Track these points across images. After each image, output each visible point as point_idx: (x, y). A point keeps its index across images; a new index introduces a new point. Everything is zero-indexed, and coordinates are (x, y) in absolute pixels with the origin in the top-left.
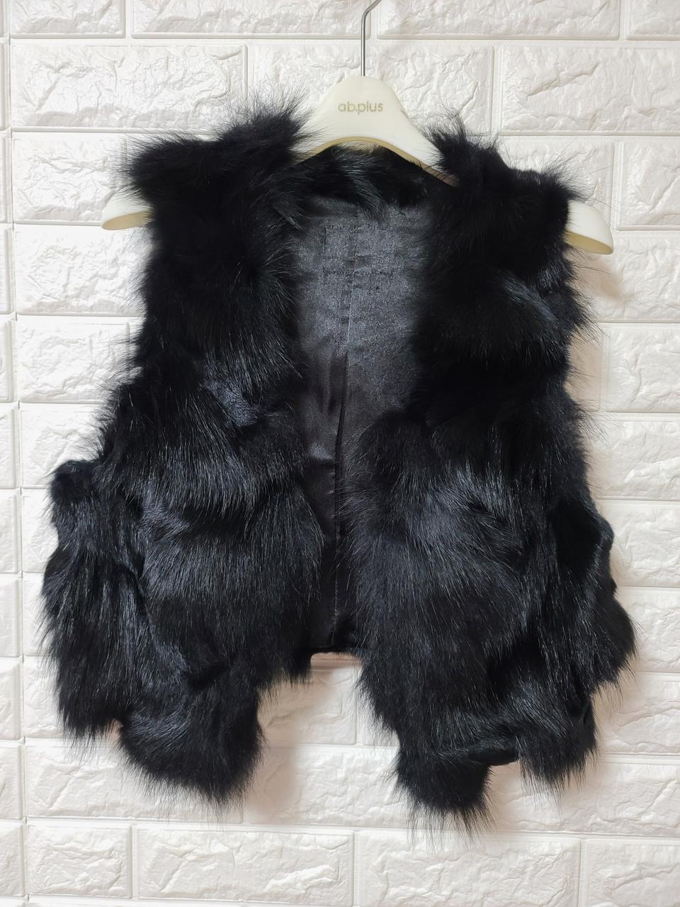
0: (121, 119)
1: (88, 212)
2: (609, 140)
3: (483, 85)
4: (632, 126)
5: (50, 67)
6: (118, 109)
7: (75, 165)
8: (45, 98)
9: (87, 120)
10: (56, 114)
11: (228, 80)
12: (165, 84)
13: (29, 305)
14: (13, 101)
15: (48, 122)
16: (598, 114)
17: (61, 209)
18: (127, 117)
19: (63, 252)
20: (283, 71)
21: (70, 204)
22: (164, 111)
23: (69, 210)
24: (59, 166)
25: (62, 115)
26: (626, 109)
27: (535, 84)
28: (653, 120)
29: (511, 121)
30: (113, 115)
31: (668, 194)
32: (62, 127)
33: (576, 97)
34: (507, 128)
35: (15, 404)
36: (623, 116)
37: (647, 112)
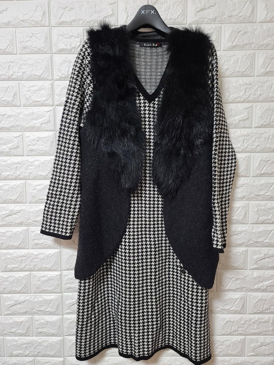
0: (82, 23)
1: (73, 50)
2: (220, 25)
3: (184, 10)
4: (226, 21)
5: (63, 8)
6: (81, 20)
7: (70, 36)
8: (61, 17)
9: (73, 23)
10: (64, 22)
11: (113, 11)
12: (95, 12)
13: (58, 78)
14: (52, 18)
15: (61, 24)
16: (217, 17)
17: (66, 49)
18: (84, 22)
19: (67, 62)
20: (128, 7)
21: (69, 47)
22: (95, 20)
23: (69, 49)
24: (66, 37)
25: (66, 22)
26: (224, 16)
27: (199, 9)
28: (232, 19)
29: (192, 20)
30: (80, 21)
31: (236, 40)
32: (66, 25)
33: (210, 13)
34: (192, 22)
35: (54, 106)
36: (223, 18)
37: (230, 17)
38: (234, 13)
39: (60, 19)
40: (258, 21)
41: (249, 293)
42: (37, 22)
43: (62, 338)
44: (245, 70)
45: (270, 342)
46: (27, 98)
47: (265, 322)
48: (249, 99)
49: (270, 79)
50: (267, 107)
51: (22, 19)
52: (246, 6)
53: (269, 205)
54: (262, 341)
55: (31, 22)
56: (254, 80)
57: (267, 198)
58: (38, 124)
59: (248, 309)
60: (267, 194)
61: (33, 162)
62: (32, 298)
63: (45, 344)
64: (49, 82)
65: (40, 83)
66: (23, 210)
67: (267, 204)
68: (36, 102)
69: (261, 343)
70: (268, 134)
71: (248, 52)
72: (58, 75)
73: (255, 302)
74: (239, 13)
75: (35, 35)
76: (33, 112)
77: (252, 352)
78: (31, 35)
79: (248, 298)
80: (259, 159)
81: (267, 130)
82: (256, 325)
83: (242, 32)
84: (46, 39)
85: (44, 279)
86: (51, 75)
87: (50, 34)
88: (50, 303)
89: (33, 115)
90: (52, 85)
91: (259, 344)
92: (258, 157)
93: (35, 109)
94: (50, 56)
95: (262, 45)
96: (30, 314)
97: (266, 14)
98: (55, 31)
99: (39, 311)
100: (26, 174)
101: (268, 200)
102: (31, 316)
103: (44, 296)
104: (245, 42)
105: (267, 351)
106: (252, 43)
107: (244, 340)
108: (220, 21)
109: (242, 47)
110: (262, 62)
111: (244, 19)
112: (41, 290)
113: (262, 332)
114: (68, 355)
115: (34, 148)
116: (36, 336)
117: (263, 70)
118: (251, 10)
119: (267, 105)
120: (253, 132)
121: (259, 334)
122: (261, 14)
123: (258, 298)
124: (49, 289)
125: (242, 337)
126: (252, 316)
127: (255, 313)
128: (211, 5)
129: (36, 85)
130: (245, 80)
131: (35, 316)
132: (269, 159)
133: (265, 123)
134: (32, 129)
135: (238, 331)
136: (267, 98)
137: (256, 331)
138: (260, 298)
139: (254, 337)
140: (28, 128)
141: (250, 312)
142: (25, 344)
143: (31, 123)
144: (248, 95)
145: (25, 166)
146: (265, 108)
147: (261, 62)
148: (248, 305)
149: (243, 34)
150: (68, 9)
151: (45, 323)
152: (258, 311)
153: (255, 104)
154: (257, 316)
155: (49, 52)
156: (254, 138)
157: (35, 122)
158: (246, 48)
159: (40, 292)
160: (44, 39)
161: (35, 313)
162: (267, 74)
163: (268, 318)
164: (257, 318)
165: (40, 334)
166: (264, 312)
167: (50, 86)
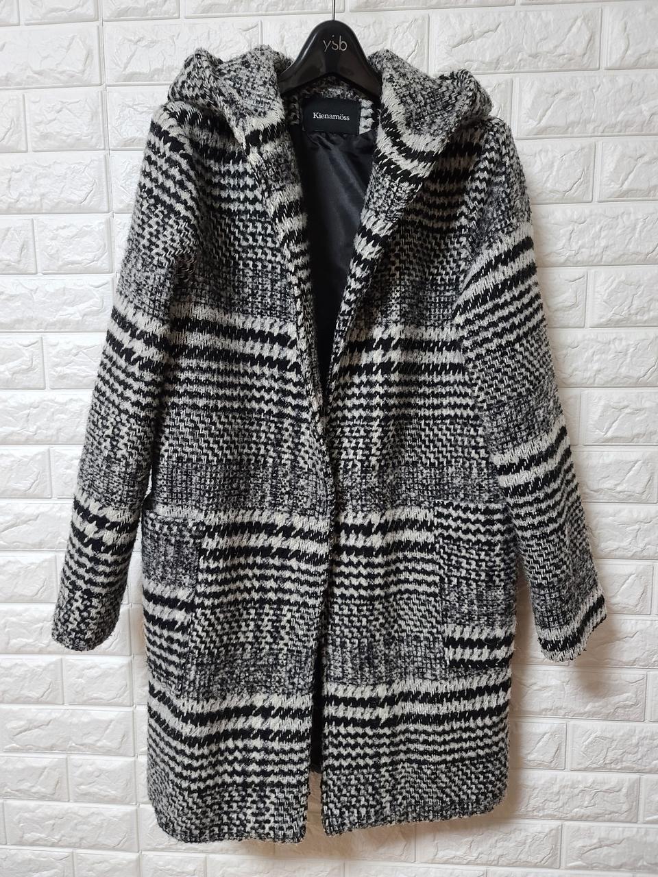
38: (546, 47)
39: (125, 68)
40: (603, 65)
41: (572, 722)
42: (72, 77)
43: (134, 808)
44: (568, 187)
45: (621, 838)
46: (51, 256)
47: (609, 791)
48: (579, 258)
49: (632, 210)
50: (623, 278)
51: (37, 69)
52: (574, 29)
53: (622, 514)
54: (603, 835)
55: (58, 76)
56: (591, 211)
57: (621, 496)
58: (78, 314)
59: (568, 759)
60: (619, 488)
61: (66, 404)
62: (66, 716)
63: (96, 820)
64: (102, 218)
65: (80, 220)
66: (42, 513)
67: (620, 511)
68: (73, 263)
69: (600, 840)
70: (624, 343)
71: (578, 143)
72: (121, 202)
73: (586, 743)
74: (556, 47)
75: (69, 107)
76: (64, 289)
77: (577, 860)
78: (59, 107)
79: (570, 731)
80: (602, 403)
81: (622, 332)
82: (587, 798)
83: (563, 95)
84: (94, 115)
85: (93, 673)
86: (105, 199)
87: (104, 103)
88: (107, 728)
89: (64, 294)
90: (109, 223)
91: (595, 841)
92: (600, 399)
93: (70, 281)
94: (102, 157)
95: (615, 125)
96: (64, 751)
97: (623, 49)
98: (115, 95)
99: (82, 745)
100: (50, 432)
101: (622, 502)
102: (64, 756)
103: (93, 713)
104: (572, 118)
105: (613, 859)
106: (587, 122)
107: (559, 830)
108: (510, 67)
109: (564, 131)
110: (612, 166)
111: (570, 60)
112: (85, 698)
113: (603, 815)
114: (149, 847)
115: (68, 371)
116: (76, 801)
117: (615, 187)
118: (587, 38)
119: (622, 272)
120: (587, 337)
121: (596, 818)
122: (612, 46)
123: (593, 736)
124: (103, 695)
125: (555, 824)
126: (579, 776)
127: (586, 769)
128: (486, 29)
129: (71, 225)
130: (569, 212)
131: (72, 757)
132: (626, 403)
133: (618, 317)
134: (63, 326)
135: (544, 809)
136: (624, 254)
137: (588, 811)
138: (598, 733)
139: (583, 824)
140: (54, 324)
141: (575, 766)
142: (50, 818)
143: (61, 313)
144: (575, 247)
145: (48, 414)
146: (617, 281)
147: (610, 166)
148: (569, 749)
149: (566, 99)
150: (143, 43)
151: (96, 774)
152: (595, 766)
153: (593, 270)
154: (591, 776)
155: (102, 147)
156: (591, 351)
157: (71, 310)
158: (572, 133)
159: (84, 703)
160: (90, 116)
161: (71, 750)
162: (623, 196)
163: (618, 783)
164: (590, 780)
165: (85, 797)
166: (608, 766)
167: (102, 226)
